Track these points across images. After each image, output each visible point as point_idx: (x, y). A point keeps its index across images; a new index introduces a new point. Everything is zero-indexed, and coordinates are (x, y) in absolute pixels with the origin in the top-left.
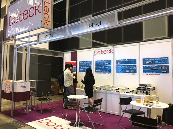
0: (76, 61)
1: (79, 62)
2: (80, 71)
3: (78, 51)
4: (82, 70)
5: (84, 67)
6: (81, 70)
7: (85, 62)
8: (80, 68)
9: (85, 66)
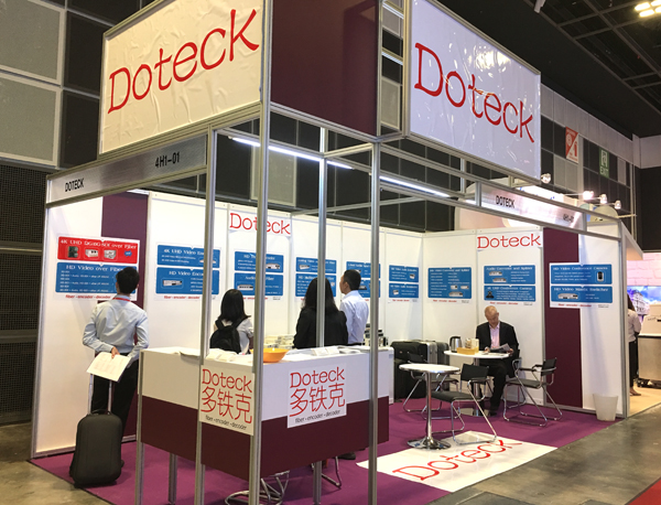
0: (138, 242)
1: (161, 249)
2: (160, 289)
3: (153, 195)
4: (178, 282)
5: (189, 270)
6: (168, 283)
7: (189, 249)
8: (162, 274)
9: (192, 268)
